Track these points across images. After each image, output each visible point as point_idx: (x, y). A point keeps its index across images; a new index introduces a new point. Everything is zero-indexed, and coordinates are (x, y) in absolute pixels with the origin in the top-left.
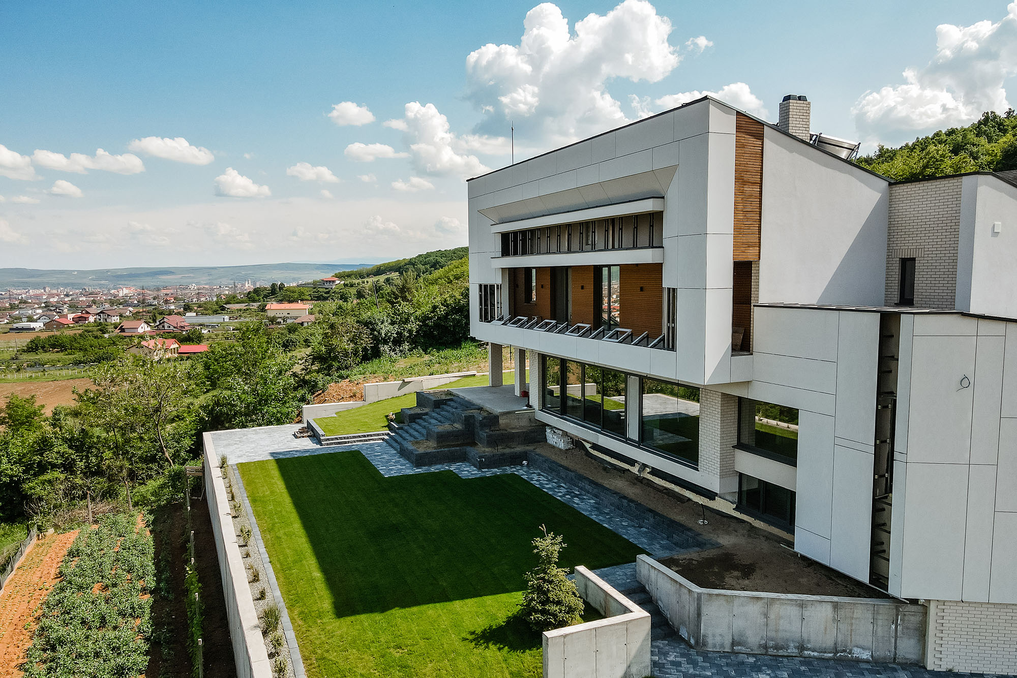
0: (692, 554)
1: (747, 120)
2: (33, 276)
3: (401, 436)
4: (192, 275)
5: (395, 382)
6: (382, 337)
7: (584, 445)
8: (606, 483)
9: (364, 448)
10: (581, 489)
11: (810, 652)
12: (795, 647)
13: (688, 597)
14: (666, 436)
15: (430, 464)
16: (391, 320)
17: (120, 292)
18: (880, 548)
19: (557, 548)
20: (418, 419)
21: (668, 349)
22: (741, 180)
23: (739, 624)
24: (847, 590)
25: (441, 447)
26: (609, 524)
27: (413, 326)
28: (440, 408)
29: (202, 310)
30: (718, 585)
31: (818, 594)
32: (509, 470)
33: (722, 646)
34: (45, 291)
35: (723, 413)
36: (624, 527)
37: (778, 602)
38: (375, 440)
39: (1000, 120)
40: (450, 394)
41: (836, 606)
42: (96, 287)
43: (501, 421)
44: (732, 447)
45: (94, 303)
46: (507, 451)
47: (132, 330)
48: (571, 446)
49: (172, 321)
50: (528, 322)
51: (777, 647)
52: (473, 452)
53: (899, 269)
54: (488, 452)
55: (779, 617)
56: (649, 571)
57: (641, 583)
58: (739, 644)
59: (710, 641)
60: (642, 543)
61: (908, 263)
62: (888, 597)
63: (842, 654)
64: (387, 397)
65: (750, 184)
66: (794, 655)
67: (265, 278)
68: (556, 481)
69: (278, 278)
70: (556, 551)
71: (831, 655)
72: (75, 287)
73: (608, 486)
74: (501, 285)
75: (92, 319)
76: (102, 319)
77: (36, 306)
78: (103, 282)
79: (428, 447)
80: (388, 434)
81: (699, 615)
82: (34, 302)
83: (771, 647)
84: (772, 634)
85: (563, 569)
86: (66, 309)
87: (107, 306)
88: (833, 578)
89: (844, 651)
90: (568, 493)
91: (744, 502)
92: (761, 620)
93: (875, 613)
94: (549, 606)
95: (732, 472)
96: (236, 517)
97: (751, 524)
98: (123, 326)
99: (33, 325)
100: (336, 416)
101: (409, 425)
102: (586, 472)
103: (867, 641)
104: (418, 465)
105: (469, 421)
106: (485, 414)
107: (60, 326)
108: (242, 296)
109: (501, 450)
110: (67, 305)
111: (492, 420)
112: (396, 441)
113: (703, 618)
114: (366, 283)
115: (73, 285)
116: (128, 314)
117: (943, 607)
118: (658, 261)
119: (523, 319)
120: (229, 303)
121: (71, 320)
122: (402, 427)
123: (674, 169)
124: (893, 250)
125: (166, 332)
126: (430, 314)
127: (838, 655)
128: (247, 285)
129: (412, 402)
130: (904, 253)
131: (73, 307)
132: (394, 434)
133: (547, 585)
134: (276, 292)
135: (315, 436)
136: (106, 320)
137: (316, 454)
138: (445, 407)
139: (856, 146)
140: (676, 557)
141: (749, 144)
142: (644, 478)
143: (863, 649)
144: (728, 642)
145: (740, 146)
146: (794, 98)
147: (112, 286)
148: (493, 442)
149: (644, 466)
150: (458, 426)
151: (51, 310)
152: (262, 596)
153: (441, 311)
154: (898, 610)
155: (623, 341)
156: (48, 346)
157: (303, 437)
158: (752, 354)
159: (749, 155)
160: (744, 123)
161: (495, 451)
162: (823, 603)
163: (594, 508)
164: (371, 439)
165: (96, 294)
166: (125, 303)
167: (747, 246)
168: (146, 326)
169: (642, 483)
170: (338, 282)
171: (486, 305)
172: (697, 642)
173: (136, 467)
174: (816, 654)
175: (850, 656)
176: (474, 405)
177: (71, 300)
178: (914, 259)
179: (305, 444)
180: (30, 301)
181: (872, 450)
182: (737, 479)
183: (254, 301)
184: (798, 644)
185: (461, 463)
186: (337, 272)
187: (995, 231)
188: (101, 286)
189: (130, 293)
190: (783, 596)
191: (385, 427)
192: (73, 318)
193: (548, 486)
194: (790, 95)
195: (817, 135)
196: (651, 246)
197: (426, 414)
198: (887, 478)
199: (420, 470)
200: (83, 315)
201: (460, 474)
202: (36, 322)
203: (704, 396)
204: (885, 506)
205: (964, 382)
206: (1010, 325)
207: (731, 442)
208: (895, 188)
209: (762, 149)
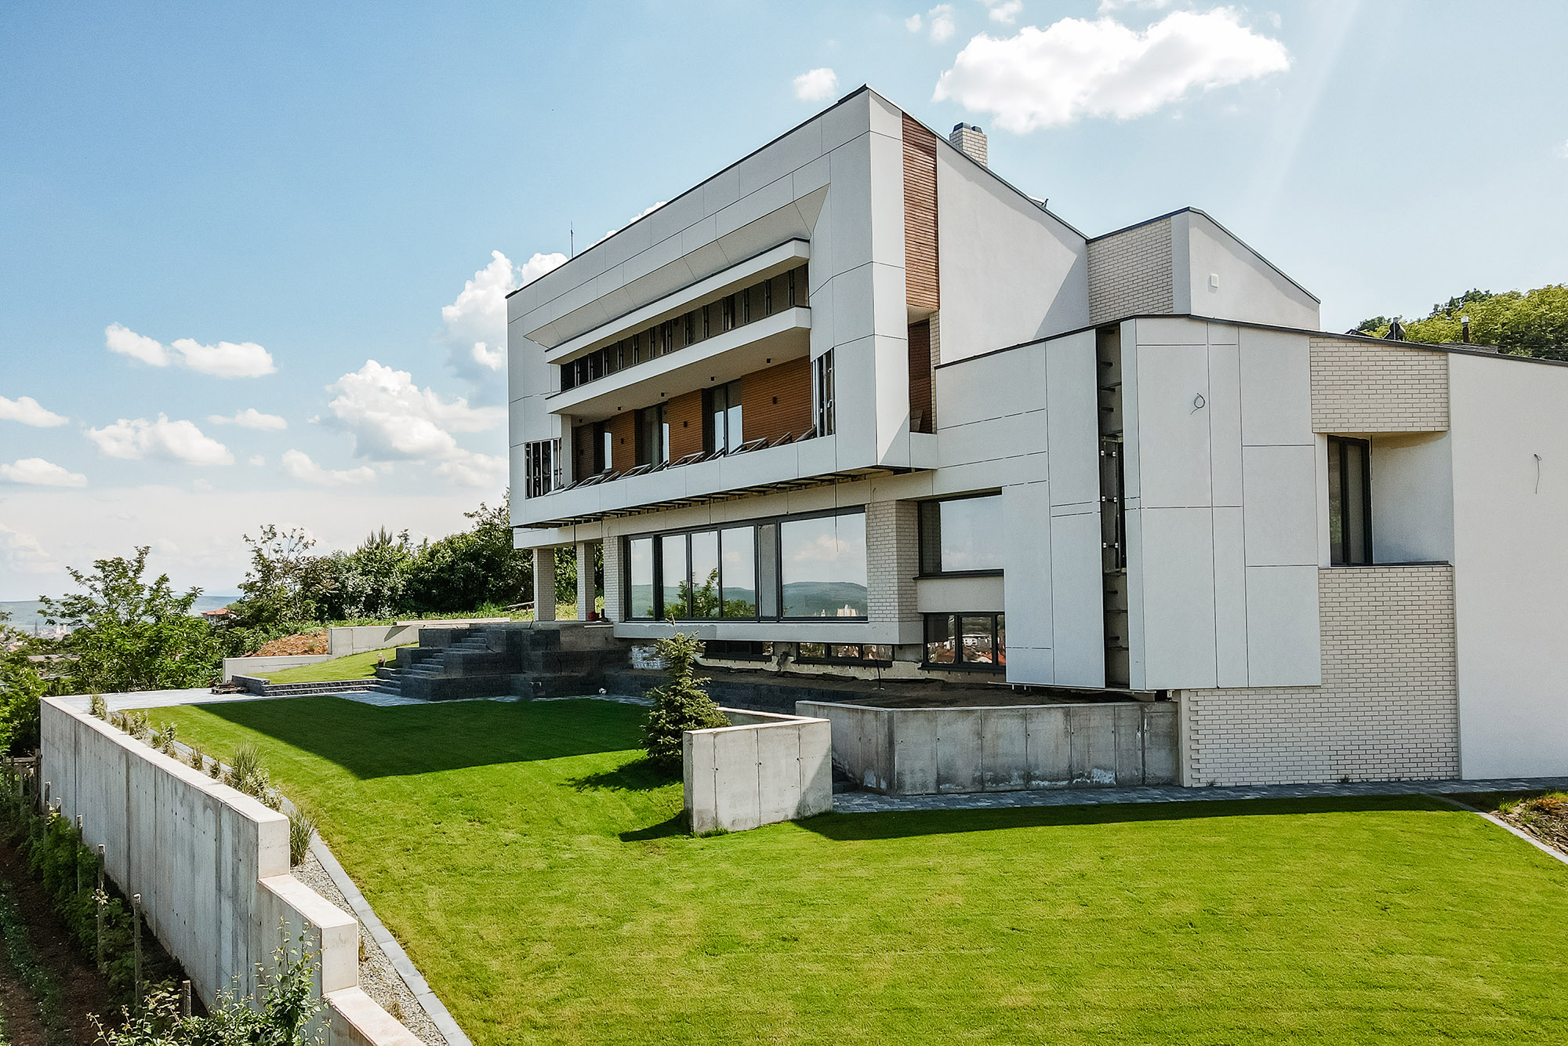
1: (915, 126)
6: (347, 593)
11: (1039, 782)
12: (1020, 777)
13: (875, 724)
15: (455, 697)
18: (1116, 644)
20: (426, 658)
21: (826, 434)
22: (911, 200)
23: (945, 751)
25: (470, 676)
27: (398, 581)
33: (924, 785)
35: (899, 529)
37: (995, 715)
41: (1067, 714)
43: (562, 639)
44: (913, 579)
46: (575, 675)
51: (996, 780)
52: (521, 677)
54: (546, 675)
55: (998, 736)
58: (947, 780)
59: (908, 780)
62: (1129, 697)
63: (1079, 780)
65: (923, 209)
66: (1018, 788)
71: (1065, 783)
74: (560, 440)
81: (891, 743)
83: (989, 781)
84: (988, 761)
89: (1081, 775)
92: (973, 743)
93: (1117, 718)
95: (913, 615)
97: (943, 681)
101: (411, 667)
103: (1108, 759)
104: (435, 699)
105: (513, 640)
109: (565, 675)
111: (550, 635)
113: (897, 748)
117: (1196, 698)
118: (803, 323)
123: (824, 189)
127: (1074, 782)
132: (386, 680)
133: (681, 698)
138: (469, 639)
141: (919, 158)
142: (785, 672)
143: (1105, 769)
144: (931, 779)
145: (908, 159)
146: (968, 127)
148: (552, 664)
150: (495, 650)
154: (1142, 712)
157: (229, 692)
158: (935, 433)
159: (919, 172)
160: (913, 129)
161: (557, 675)
162: (1051, 711)
167: (922, 288)
169: (783, 676)
171: (537, 473)
172: (890, 783)
174: (1046, 783)
175: (1089, 781)
179: (234, 697)
181: (1098, 507)
182: (919, 621)
184: (1023, 773)
185: (504, 697)
187: (1213, 284)
190: (1001, 707)
194: (964, 124)
196: (793, 306)
198: (1117, 549)
205: (1199, 403)
206: (1244, 332)
207: (912, 573)
208: (1094, 246)
209: (935, 168)
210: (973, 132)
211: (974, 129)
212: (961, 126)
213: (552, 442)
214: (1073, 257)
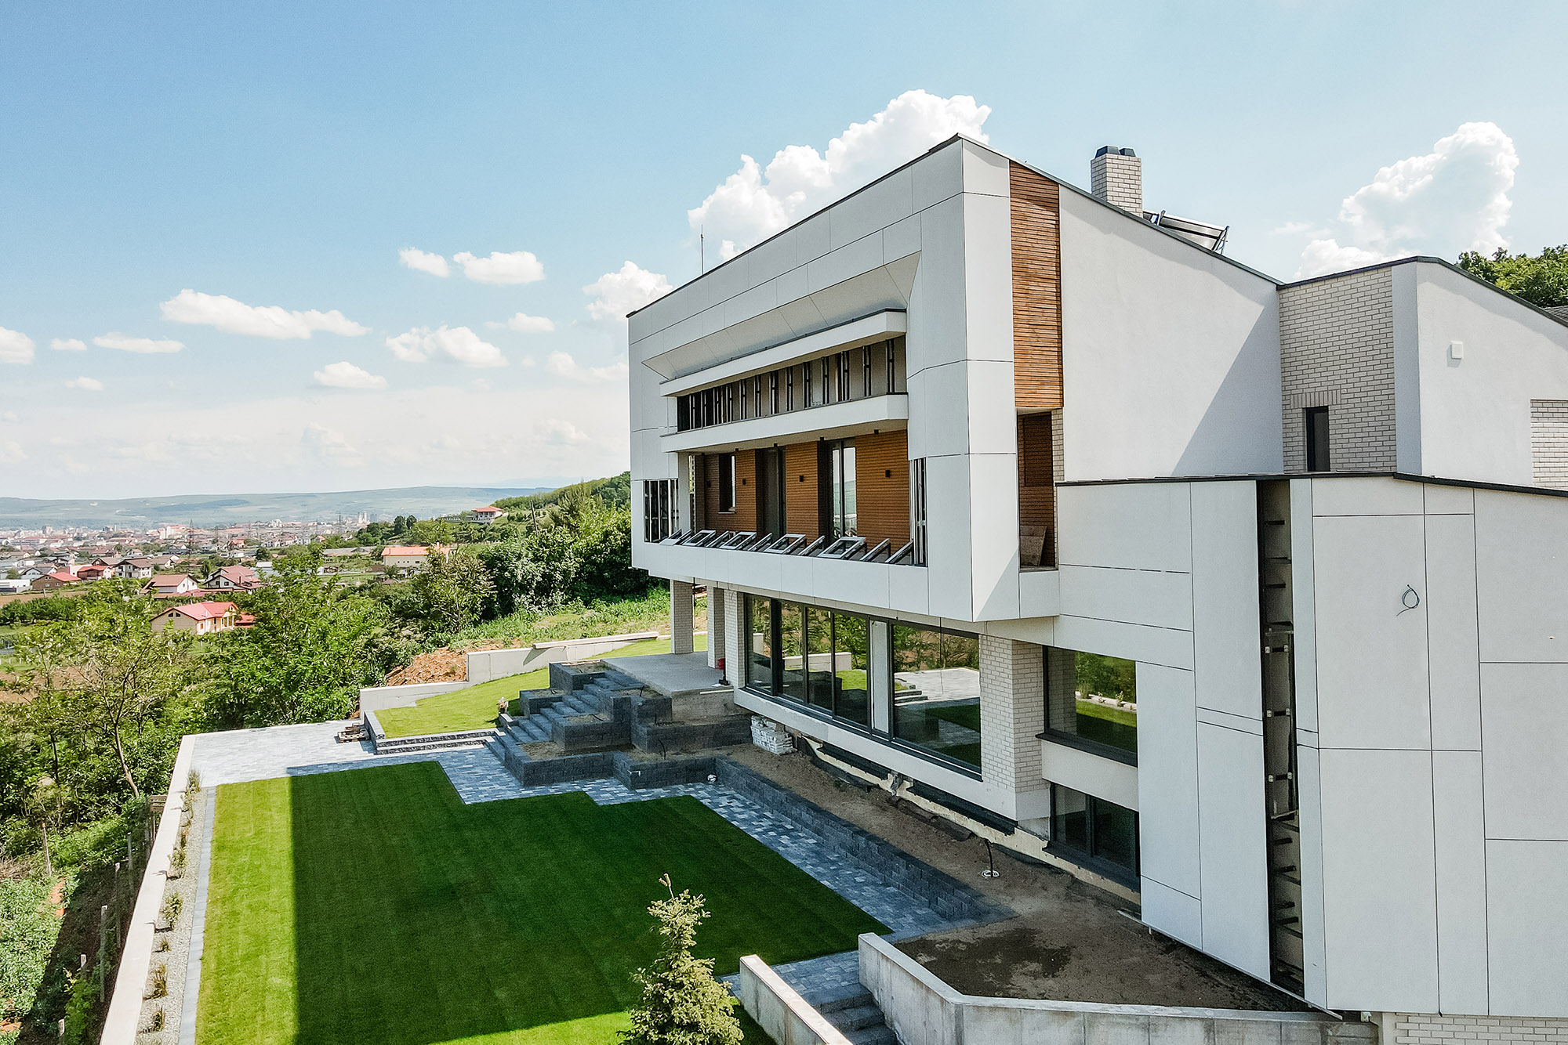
0: (963, 932)
1: (1029, 176)
2: (28, 510)
3: (513, 736)
4: (276, 506)
5: (522, 649)
6: (517, 581)
7: (808, 743)
8: (836, 809)
9: (448, 757)
10: (796, 819)
13: (941, 1013)
14: (960, 733)
15: (551, 781)
16: (534, 554)
17: (161, 532)
18: (1288, 913)
19: (690, 919)
20: (546, 707)
21: (919, 565)
22: (1022, 271)
24: (1233, 996)
25: (571, 752)
26: (833, 879)
27: (572, 564)
28: (582, 689)
29: (285, 558)
30: (998, 990)
31: (1179, 1004)
32: (682, 790)
34: (44, 532)
35: (1017, 676)
36: (859, 886)
37: (1104, 1021)
38: (470, 744)
39: (1486, 264)
40: (604, 667)
41: (1210, 1026)
42: (126, 526)
43: (674, 708)
44: (1036, 736)
45: (119, 550)
46: (683, 757)
47: (168, 590)
48: (789, 749)
49: (233, 575)
50: (716, 537)
52: (623, 759)
53: (1303, 427)
54: (648, 760)
56: (878, 963)
57: (866, 988)
60: (883, 915)
61: (1318, 416)
62: (1304, 1007)
64: (505, 675)
65: (1039, 280)
67: (389, 510)
68: (758, 807)
69: (406, 508)
70: (688, 925)
72: (92, 526)
73: (837, 814)
74: (677, 481)
75: (108, 573)
76: (124, 574)
77: (27, 555)
78: (137, 518)
79: (552, 751)
80: (494, 734)
82: (24, 549)
85: (703, 961)
86: (74, 560)
87: (138, 553)
88: (1209, 973)
90: (773, 828)
91: (1062, 837)
93: (1283, 1041)
94: (672, 1034)
95: (1037, 782)
96: (176, 878)
97: (1072, 876)
98: (153, 583)
99: (12, 583)
100: (415, 705)
101: (529, 719)
102: (806, 790)
104: (528, 783)
105: (621, 708)
106: (650, 696)
107: (56, 584)
108: (351, 537)
109: (672, 756)
110: (76, 553)
111: (661, 706)
112: (503, 744)
114: (542, 515)
115: (90, 524)
116: (168, 565)
117: (1406, 1026)
118: (899, 416)
119: (707, 534)
120: (328, 547)
121: (76, 575)
122: (518, 723)
123: (915, 257)
124: (1292, 396)
125: (222, 592)
126: (599, 545)
128: (360, 521)
129: (542, 681)
130: (1308, 400)
131: (82, 556)
132: (503, 734)
133: (672, 993)
134: (402, 529)
135: (368, 737)
136: (130, 574)
137: (360, 768)
138: (590, 687)
139: (1222, 231)
140: (930, 937)
141: (1034, 215)
142: (901, 799)
145: (1017, 217)
146: (1114, 152)
147: (150, 524)
148: (659, 743)
149: (902, 778)
150: (605, 717)
151: (49, 561)
152: (157, 1024)
153: (616, 540)
154: (1324, 1035)
155: (850, 557)
156: (31, 616)
157: (350, 740)
158: (1058, 570)
159: (1035, 233)
160: (1025, 180)
161: (661, 759)
162: (1187, 1022)
163: (813, 852)
164: (464, 743)
165: (123, 537)
166: (167, 549)
167: (1039, 383)
168: (190, 582)
169: (897, 807)
170: (498, 514)
171: (655, 514)
173: (80, 800)
176: (634, 681)
177: (83, 546)
178: (1325, 409)
179: (349, 752)
180: (18, 547)
181: (1259, 728)
182: (1046, 794)
183: (367, 544)
185: (604, 780)
186: (499, 499)
187: (1454, 356)
188: (133, 524)
189: (177, 534)
190: (1113, 1009)
191: (492, 721)
192: (78, 572)
193: (741, 816)
194: (1106, 147)
195: (1158, 215)
196: (891, 392)
197: (560, 699)
198: (1291, 781)
199: (531, 792)
200: (94, 568)
201: (596, 798)
202: (20, 579)
203: (985, 647)
204: (1292, 833)
205: (1410, 599)
206: (1481, 495)
207: (1034, 729)
208: (1286, 293)
209: (1058, 224)
210: (1121, 157)
211: (1123, 152)
212: (1102, 151)
213: (669, 481)
214: (1257, 310)
